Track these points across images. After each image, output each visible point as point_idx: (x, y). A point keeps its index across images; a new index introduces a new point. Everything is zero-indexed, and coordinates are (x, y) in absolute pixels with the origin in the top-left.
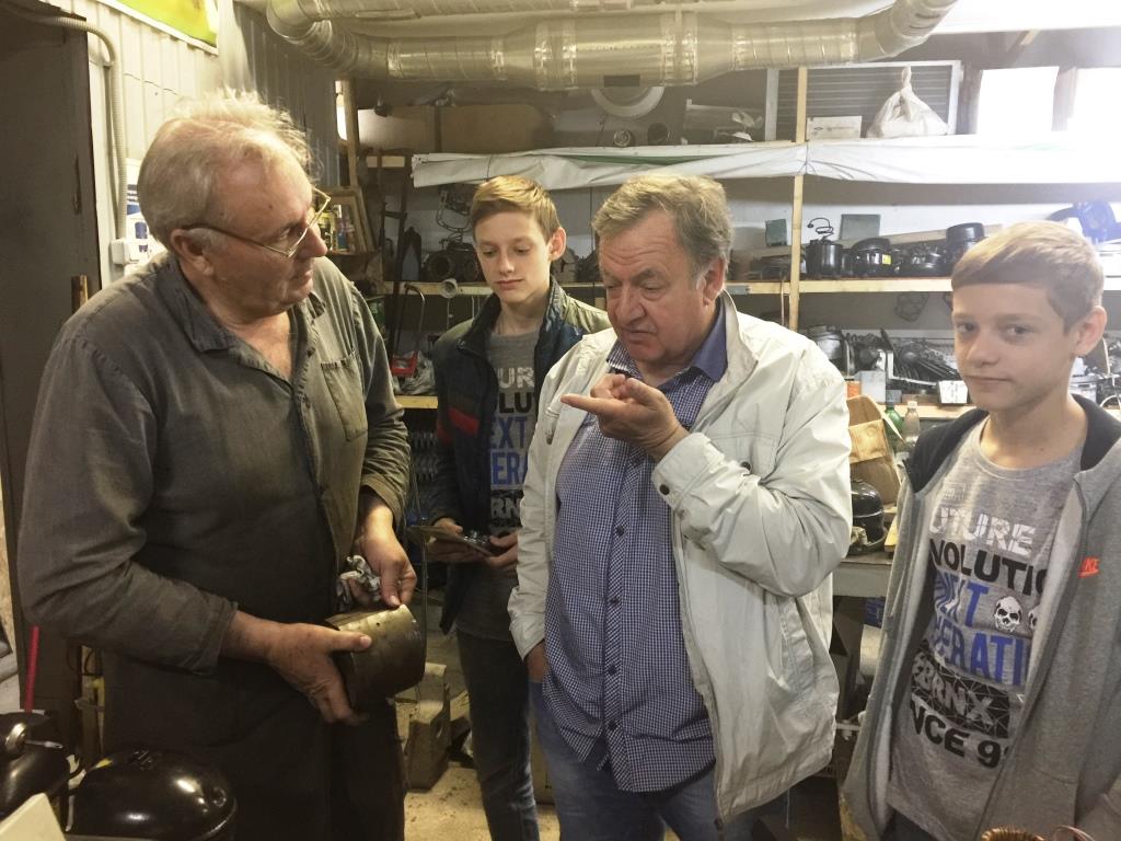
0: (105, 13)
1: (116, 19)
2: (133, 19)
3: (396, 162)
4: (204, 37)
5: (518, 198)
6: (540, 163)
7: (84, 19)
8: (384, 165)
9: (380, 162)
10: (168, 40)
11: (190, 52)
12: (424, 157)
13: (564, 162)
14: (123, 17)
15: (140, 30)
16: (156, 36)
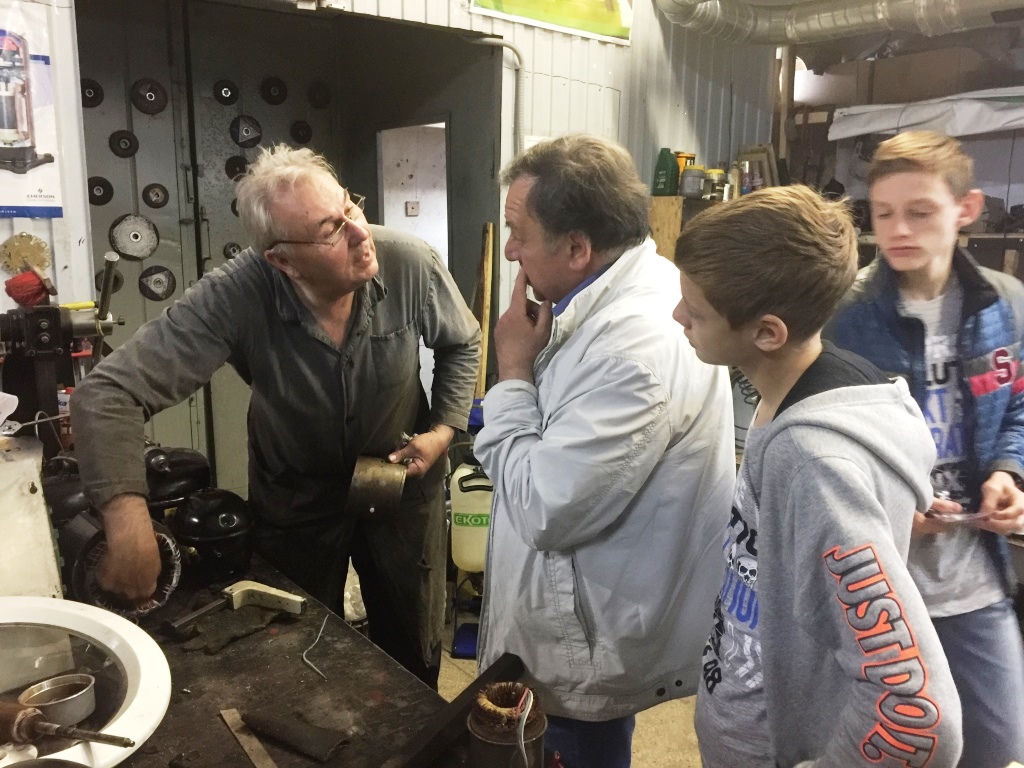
0: (520, 30)
1: (530, 32)
2: (545, 30)
3: (820, 117)
4: (617, 33)
5: (923, 156)
6: (952, 108)
7: (501, 37)
8: (810, 121)
9: (806, 118)
10: (579, 40)
11: (603, 47)
12: (846, 111)
13: (978, 106)
14: (536, 30)
15: (553, 37)
16: (568, 39)
